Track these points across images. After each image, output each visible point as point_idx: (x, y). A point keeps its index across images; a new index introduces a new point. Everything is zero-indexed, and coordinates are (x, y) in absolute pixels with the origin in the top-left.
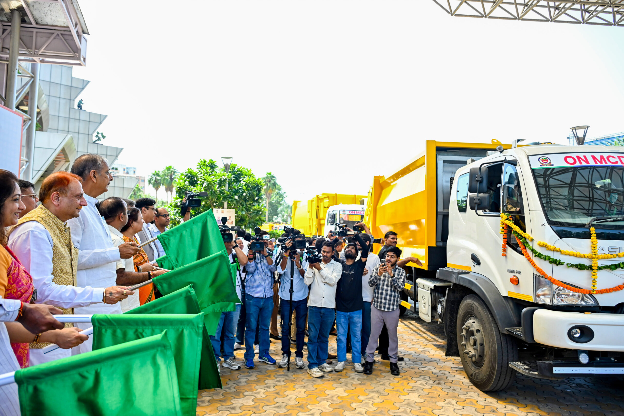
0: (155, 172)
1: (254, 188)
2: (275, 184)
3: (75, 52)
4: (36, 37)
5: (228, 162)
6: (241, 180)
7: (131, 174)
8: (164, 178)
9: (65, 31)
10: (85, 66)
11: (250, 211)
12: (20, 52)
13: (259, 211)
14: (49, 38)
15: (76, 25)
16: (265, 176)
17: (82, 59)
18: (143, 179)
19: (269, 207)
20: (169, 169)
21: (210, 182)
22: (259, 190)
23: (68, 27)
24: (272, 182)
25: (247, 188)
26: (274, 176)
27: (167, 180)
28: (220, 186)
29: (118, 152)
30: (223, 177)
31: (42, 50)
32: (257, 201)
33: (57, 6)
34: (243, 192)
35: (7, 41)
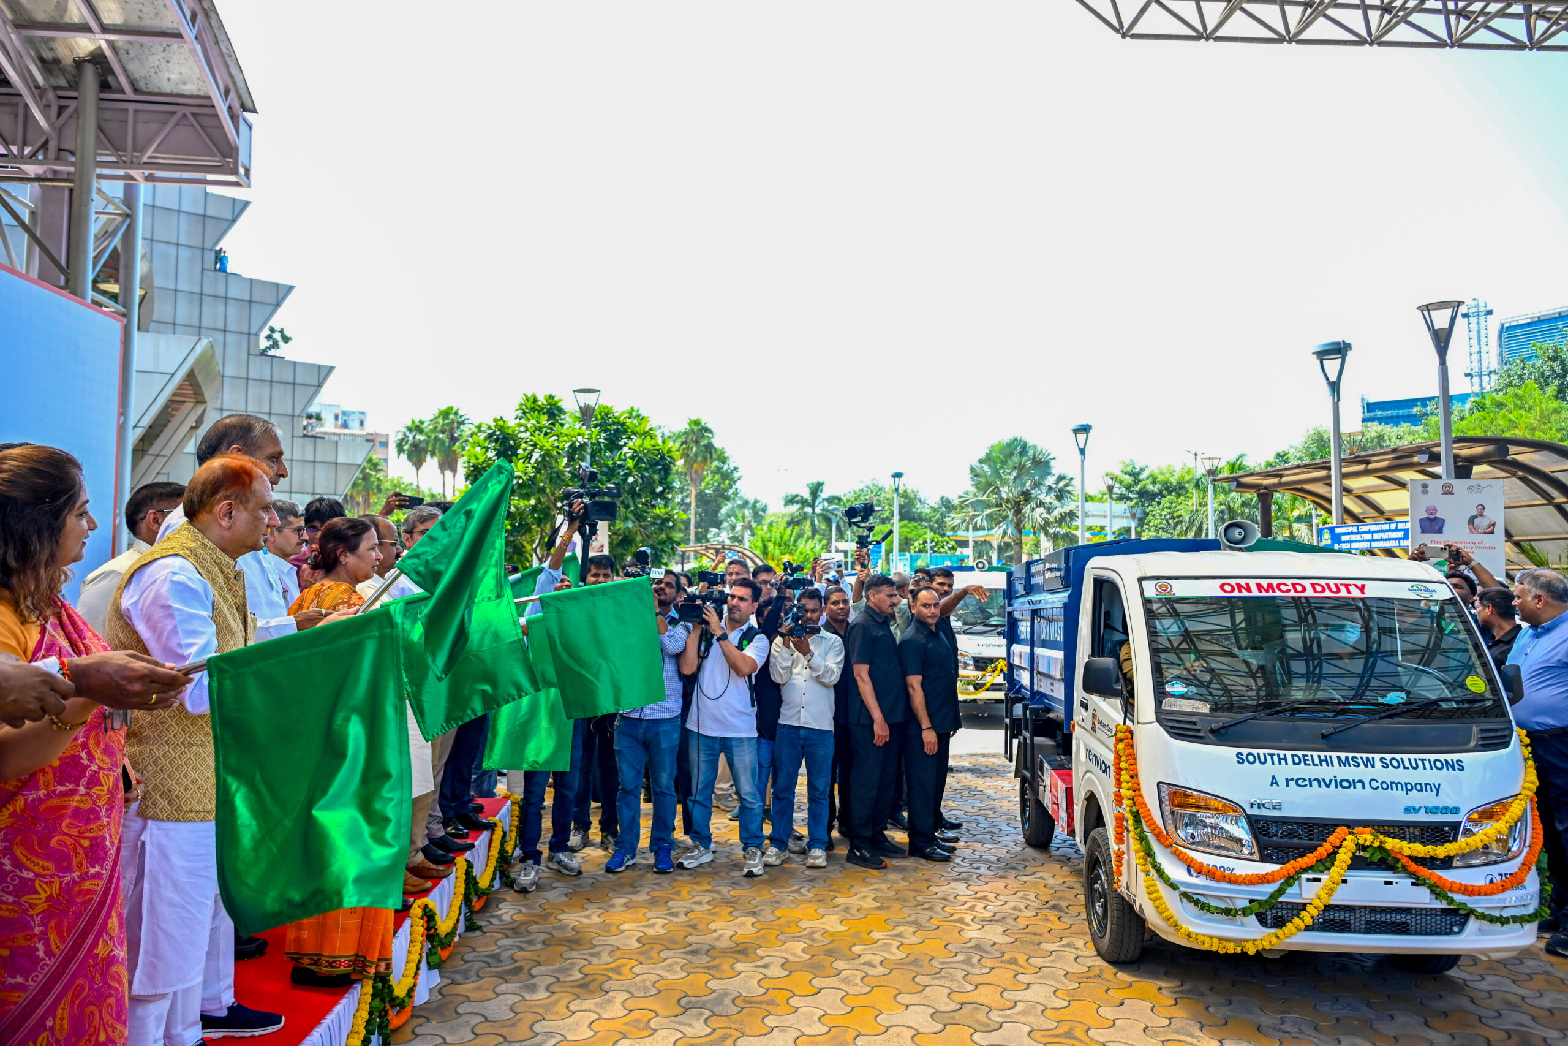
0: (413, 422)
1: (653, 464)
2: (709, 448)
3: (224, 156)
4: (135, 122)
5: (589, 400)
6: (621, 443)
7: (354, 429)
8: (436, 438)
9: (200, 106)
10: (249, 186)
11: (645, 519)
12: (98, 159)
13: (667, 520)
14: (165, 123)
15: (227, 92)
16: (683, 426)
17: (242, 171)
18: (383, 440)
19: (698, 506)
20: (445, 414)
21: (548, 450)
22: (667, 470)
23: (209, 98)
24: (704, 442)
25: (636, 465)
26: (709, 426)
27: (444, 442)
28: (571, 459)
29: (323, 375)
30: (580, 438)
31: (149, 153)
32: (661, 495)
33: (182, 50)
34: (627, 475)
35: (68, 132)
